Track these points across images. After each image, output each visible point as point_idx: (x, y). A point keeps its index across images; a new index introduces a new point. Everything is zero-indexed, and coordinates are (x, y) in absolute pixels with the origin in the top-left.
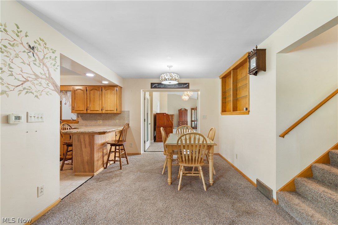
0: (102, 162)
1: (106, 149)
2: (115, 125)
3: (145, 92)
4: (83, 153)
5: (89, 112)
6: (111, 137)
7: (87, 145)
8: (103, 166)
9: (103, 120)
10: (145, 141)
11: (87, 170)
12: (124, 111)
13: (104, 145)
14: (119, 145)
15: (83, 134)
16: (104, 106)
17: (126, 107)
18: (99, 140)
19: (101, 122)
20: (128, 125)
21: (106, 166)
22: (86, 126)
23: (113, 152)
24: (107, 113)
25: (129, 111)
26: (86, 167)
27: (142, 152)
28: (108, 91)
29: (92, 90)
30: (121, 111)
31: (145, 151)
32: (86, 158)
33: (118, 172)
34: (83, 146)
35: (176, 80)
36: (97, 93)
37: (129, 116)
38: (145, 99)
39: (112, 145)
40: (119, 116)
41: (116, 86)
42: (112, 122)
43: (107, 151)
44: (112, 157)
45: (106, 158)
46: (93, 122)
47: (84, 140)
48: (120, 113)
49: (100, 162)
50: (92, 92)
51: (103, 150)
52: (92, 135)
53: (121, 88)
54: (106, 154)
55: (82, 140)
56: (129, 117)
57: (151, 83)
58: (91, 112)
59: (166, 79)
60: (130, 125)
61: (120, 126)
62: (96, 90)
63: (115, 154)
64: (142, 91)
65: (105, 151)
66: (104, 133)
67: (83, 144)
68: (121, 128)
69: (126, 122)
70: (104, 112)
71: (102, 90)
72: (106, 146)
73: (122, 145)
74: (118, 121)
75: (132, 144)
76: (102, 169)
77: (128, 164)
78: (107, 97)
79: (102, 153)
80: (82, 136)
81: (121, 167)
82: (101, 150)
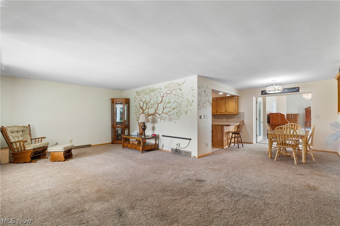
0: (227, 143)
1: (229, 135)
2: (234, 122)
3: (257, 98)
4: (218, 136)
5: (218, 113)
6: (232, 129)
7: (220, 132)
8: (228, 145)
9: (226, 118)
10: (257, 135)
11: (220, 145)
12: (240, 113)
13: (228, 133)
14: (237, 134)
15: (218, 125)
16: (227, 109)
17: (242, 110)
18: (226, 129)
19: (225, 120)
20: (243, 121)
21: (230, 145)
22: (216, 122)
23: (233, 137)
24: (229, 114)
25: (244, 113)
26: (220, 143)
27: (254, 142)
28: (230, 100)
29: (220, 100)
30: (238, 113)
31: (257, 143)
32: (219, 139)
33: (237, 149)
34: (218, 132)
35: (279, 90)
36: (223, 101)
37: (244, 115)
38: (257, 103)
39: (233, 133)
40: (237, 116)
41: (235, 96)
42: (232, 120)
43: (230, 137)
44: (233, 140)
45: (229, 141)
46: (220, 120)
47: (219, 129)
48: (237, 114)
49: (226, 143)
50: (220, 101)
51: (228, 136)
52: (222, 126)
53: (238, 96)
54: (230, 139)
55: (217, 129)
56: (244, 117)
57: (262, 91)
58: (219, 114)
59: (270, 91)
60: (245, 122)
61: (238, 122)
62: (222, 100)
63: (235, 139)
64: (254, 97)
65: (229, 137)
66: (229, 125)
67: (218, 130)
68: (238, 124)
69: (242, 120)
70: (227, 113)
71: (226, 100)
72: (229, 133)
73: (239, 134)
74: (236, 119)
75: (246, 136)
76: (227, 147)
77: (243, 147)
78: (229, 104)
79: (227, 137)
80: (217, 127)
81: (238, 147)
82: (227, 135)
